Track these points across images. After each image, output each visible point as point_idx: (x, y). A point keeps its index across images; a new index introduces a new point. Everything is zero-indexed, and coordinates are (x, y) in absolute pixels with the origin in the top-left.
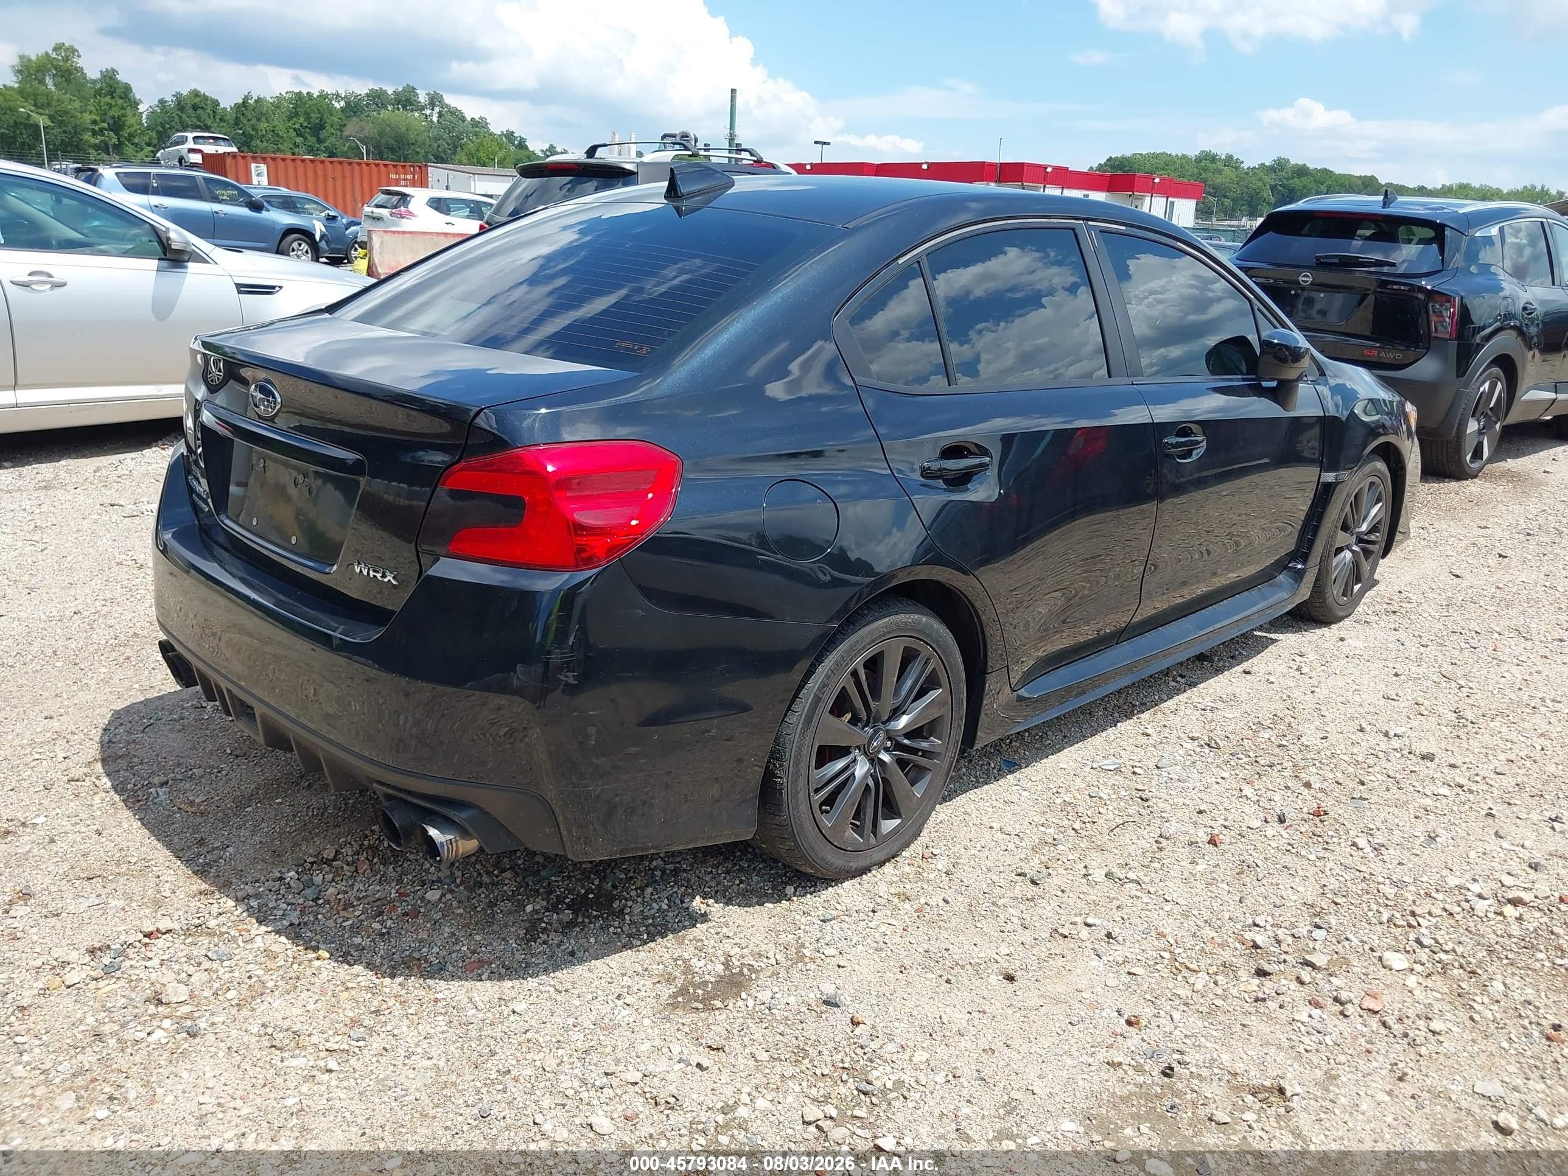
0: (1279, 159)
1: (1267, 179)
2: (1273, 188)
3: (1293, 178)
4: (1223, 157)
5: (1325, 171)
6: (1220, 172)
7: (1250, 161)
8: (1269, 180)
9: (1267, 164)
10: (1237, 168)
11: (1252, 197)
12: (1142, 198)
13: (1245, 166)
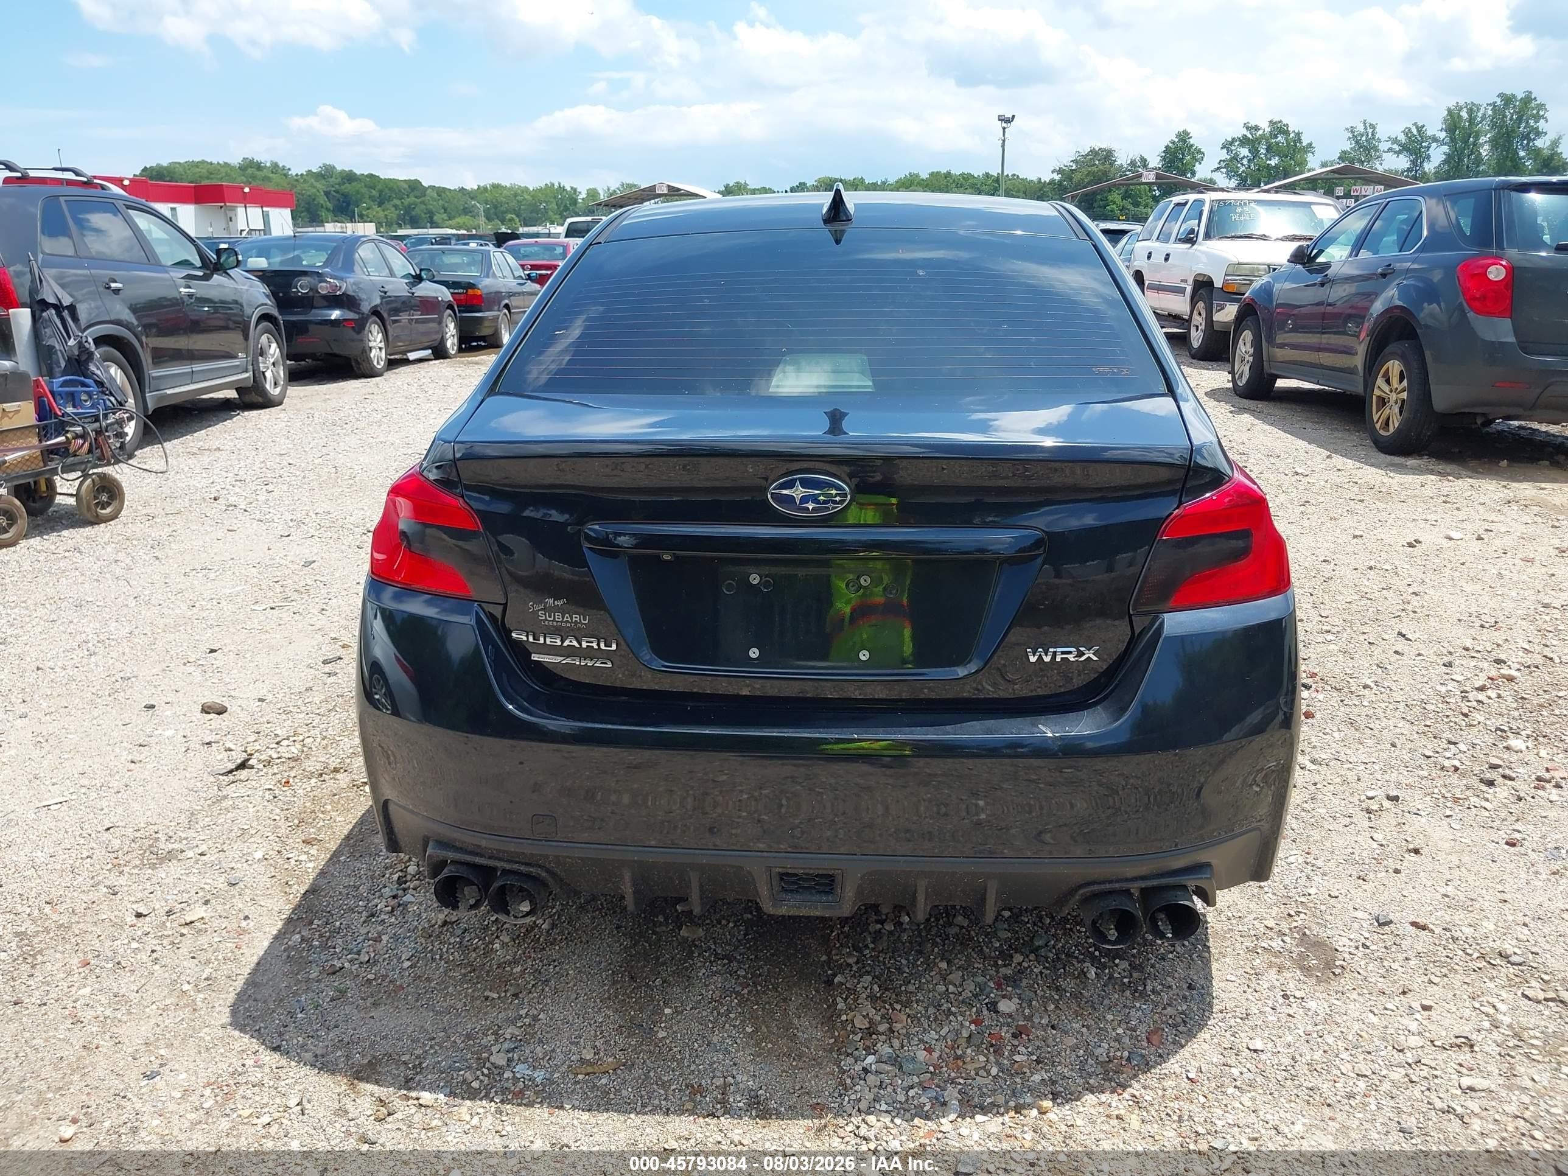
0: (325, 165)
1: (318, 185)
2: (327, 194)
3: (344, 183)
4: (268, 165)
5: (371, 176)
6: (269, 179)
7: (297, 169)
8: (321, 186)
9: (314, 171)
10: (286, 175)
11: (308, 203)
12: (234, 209)
13: (293, 172)
